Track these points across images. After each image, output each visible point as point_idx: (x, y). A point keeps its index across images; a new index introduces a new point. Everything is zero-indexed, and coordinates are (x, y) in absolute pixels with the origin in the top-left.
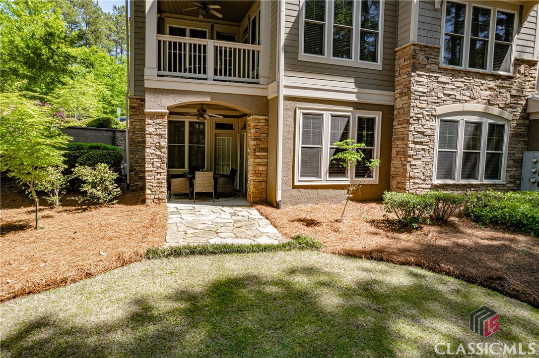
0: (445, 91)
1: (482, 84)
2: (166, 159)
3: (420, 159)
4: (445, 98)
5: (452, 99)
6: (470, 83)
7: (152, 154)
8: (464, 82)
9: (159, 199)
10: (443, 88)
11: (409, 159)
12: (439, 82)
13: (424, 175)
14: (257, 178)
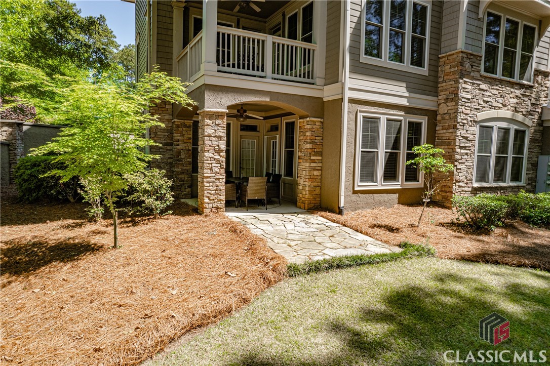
0: (484, 98)
1: (512, 92)
2: (224, 164)
3: (464, 163)
4: (484, 105)
5: (490, 105)
6: (503, 91)
7: (210, 158)
8: (499, 90)
9: (217, 208)
10: (483, 95)
11: (456, 163)
12: (480, 89)
13: (466, 179)
14: (312, 184)
